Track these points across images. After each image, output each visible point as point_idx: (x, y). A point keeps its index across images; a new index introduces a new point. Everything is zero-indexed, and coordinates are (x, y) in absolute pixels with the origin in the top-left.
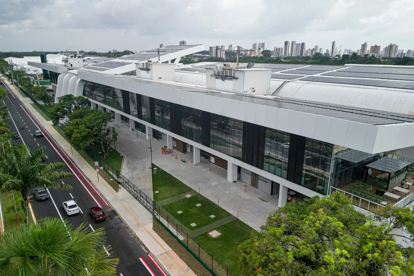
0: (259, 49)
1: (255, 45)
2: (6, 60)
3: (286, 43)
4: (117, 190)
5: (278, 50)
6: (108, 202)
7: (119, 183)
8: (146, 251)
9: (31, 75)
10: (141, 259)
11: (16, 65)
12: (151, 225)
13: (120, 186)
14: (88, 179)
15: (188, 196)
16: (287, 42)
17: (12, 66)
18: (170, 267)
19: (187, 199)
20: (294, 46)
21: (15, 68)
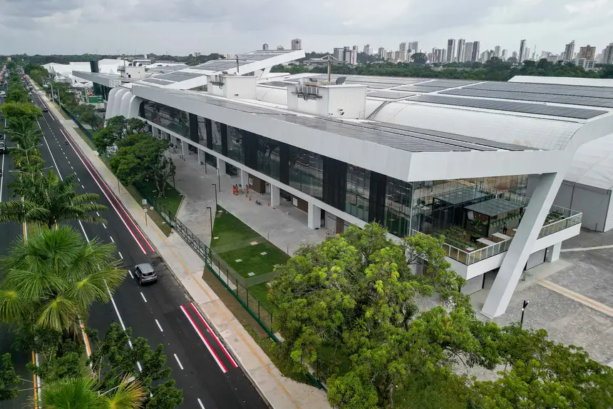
0: (409, 51)
1: (403, 46)
2: (46, 66)
3: (450, 42)
4: (168, 234)
5: (437, 53)
6: (155, 248)
7: (172, 227)
8: (190, 300)
9: (78, 89)
10: (181, 307)
11: (58, 74)
12: (201, 273)
13: (172, 230)
14: (135, 221)
15: (254, 243)
16: (452, 41)
17: (53, 76)
18: (213, 315)
19: (251, 246)
20: (463, 47)
21: (57, 79)
